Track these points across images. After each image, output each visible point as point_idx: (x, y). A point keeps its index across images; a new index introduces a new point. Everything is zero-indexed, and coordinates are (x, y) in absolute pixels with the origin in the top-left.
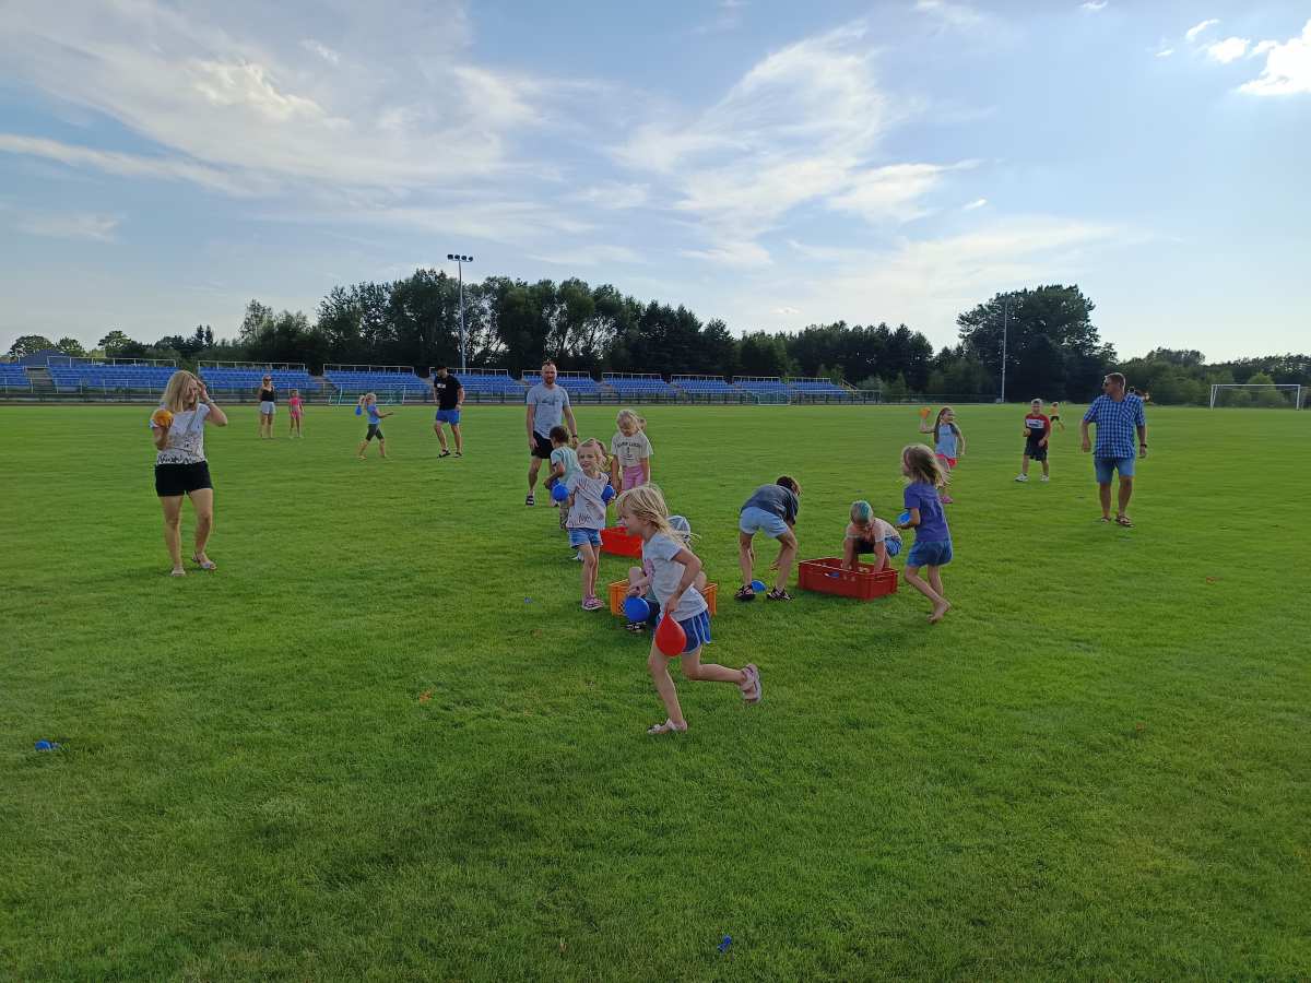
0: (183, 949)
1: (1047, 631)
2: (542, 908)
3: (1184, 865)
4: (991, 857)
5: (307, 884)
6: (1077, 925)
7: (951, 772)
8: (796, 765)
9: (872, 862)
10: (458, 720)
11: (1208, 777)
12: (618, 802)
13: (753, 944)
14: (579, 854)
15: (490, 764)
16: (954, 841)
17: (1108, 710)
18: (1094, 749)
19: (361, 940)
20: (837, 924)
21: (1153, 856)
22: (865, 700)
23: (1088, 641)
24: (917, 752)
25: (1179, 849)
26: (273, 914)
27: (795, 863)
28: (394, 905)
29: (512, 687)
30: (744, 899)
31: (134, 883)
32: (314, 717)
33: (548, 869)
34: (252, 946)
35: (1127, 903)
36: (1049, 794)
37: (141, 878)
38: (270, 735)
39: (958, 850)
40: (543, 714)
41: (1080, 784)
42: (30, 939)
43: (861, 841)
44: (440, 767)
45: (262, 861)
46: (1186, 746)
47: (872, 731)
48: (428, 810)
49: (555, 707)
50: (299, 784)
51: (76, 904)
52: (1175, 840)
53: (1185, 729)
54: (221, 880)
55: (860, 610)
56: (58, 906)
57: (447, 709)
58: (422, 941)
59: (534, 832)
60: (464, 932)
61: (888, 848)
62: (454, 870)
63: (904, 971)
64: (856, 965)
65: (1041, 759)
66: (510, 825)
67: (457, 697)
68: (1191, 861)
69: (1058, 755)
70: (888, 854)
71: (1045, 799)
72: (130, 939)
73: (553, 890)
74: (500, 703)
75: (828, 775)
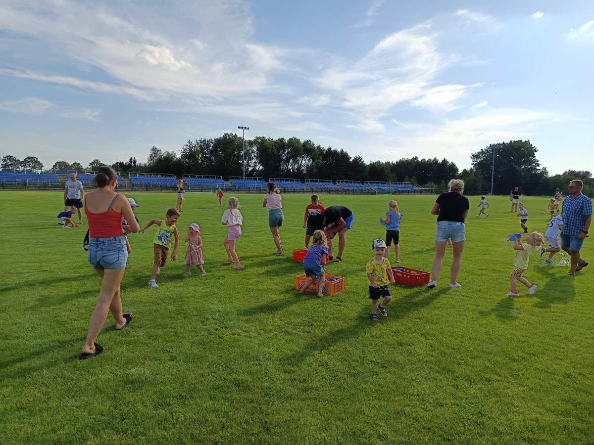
0: (88, 432)
2: (247, 422)
3: (550, 418)
4: (457, 409)
5: (145, 406)
7: (444, 368)
8: (371, 362)
9: (400, 408)
10: (221, 335)
11: (568, 376)
12: (287, 376)
14: (266, 399)
15: (232, 356)
16: (441, 401)
17: (523, 342)
18: (515, 360)
19: (165, 433)
20: (380, 437)
21: (537, 412)
22: (407, 333)
24: (428, 358)
25: (548, 410)
26: (128, 419)
27: (364, 407)
28: (182, 417)
29: (247, 321)
30: (338, 423)
31: (72, 402)
32: (159, 332)
33: (250, 405)
34: (118, 432)
36: (488, 380)
37: (75, 400)
38: (138, 339)
39: (442, 405)
40: (260, 334)
41: (505, 377)
42: (26, 425)
43: (396, 399)
44: (210, 356)
45: (128, 396)
46: (559, 361)
47: (408, 347)
48: (202, 375)
49: (265, 331)
50: (148, 362)
51: (47, 411)
52: (548, 405)
53: (560, 352)
54: (109, 403)
55: (411, 291)
56: (40, 411)
57: (217, 330)
58: (192, 434)
59: (248, 387)
60: (211, 432)
61: (409, 402)
62: (209, 404)
65: (488, 364)
66: (238, 384)
67: (222, 325)
68: (554, 416)
69: (495, 363)
70: (408, 405)
71: (487, 383)
72: (67, 427)
73: (253, 414)
74: (241, 329)
75: (386, 367)
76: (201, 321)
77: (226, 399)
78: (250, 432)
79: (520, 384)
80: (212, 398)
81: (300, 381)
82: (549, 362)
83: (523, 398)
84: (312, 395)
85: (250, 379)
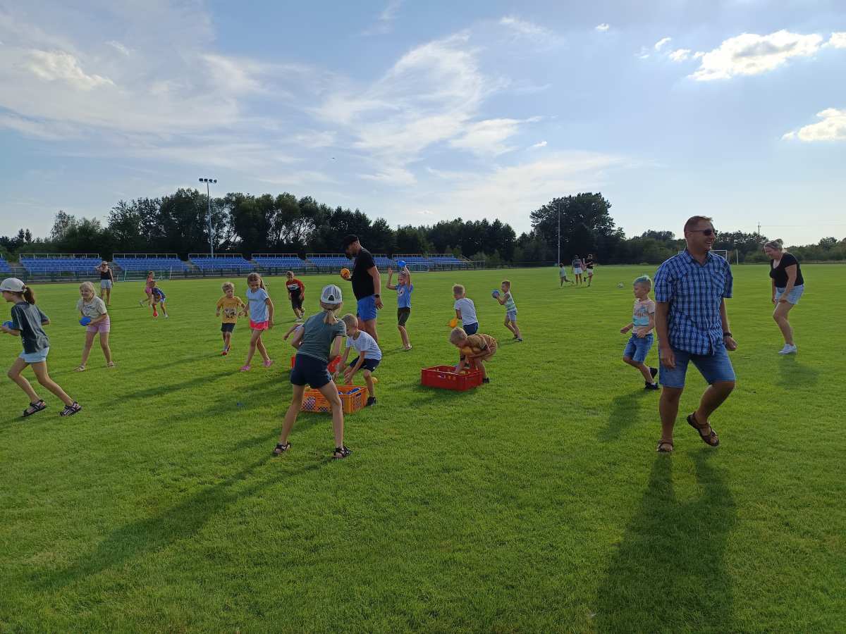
1: (571, 404)
2: (226, 608)
3: (634, 539)
4: (522, 545)
7: (504, 496)
9: (447, 556)
10: (183, 487)
14: (257, 569)
16: (501, 537)
18: (591, 474)
20: (422, 598)
21: (618, 535)
22: (455, 453)
23: (594, 409)
25: (632, 529)
28: (121, 618)
30: (364, 588)
39: (502, 543)
41: (580, 496)
45: (25, 597)
47: (457, 473)
50: (60, 541)
53: (644, 457)
57: (176, 480)
64: (432, 622)
65: (559, 482)
66: (210, 554)
67: (185, 472)
68: (639, 536)
69: (568, 480)
70: (460, 550)
71: (558, 507)
73: (236, 595)
74: (214, 474)
75: (427, 503)
76: (150, 470)
77: (194, 579)
78: (232, 622)
79: (598, 503)
80: (169, 581)
81: (306, 539)
82: (632, 470)
83: (602, 519)
84: (325, 554)
85: (231, 545)
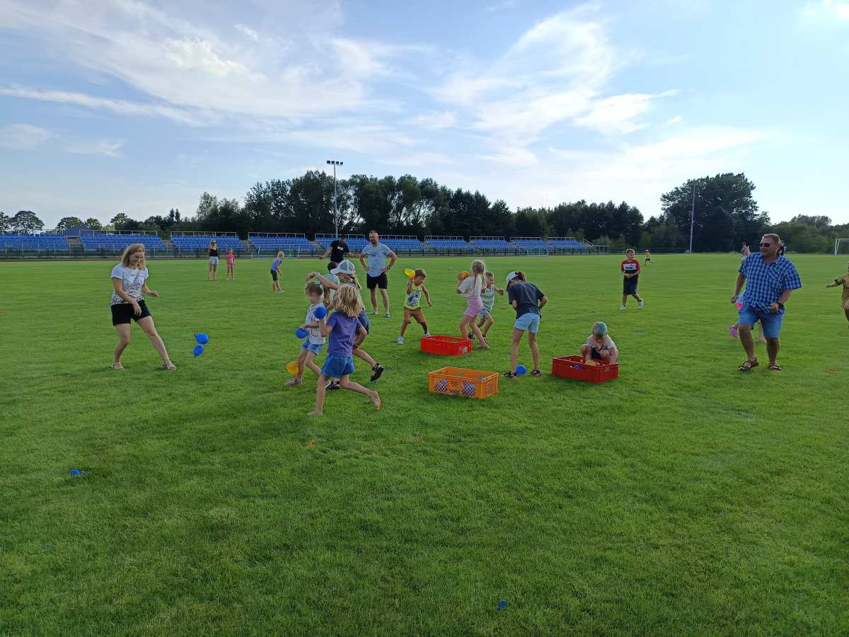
0: (159, 601)
1: (719, 404)
2: (385, 580)
3: (810, 560)
4: (678, 552)
5: (236, 561)
6: (736, 598)
7: (653, 496)
8: (550, 490)
9: (599, 554)
10: (331, 459)
11: (828, 501)
12: (433, 513)
13: (520, 605)
14: (408, 546)
15: (351, 488)
16: (654, 541)
17: (760, 456)
18: (750, 482)
19: (270, 598)
20: (575, 594)
21: (789, 553)
22: (595, 448)
23: (746, 411)
24: (629, 483)
25: (806, 549)
26: (215, 580)
27: (548, 554)
28: (291, 576)
29: (366, 438)
30: (515, 577)
31: (129, 559)
32: (242, 457)
33: (388, 555)
34: (202, 600)
35: (771, 584)
36: (718, 511)
37: (134, 557)
38: (214, 467)
39: (657, 547)
40: (386, 455)
41: (740, 505)
42: (66, 593)
43: (591, 540)
44: (319, 489)
45: (208, 546)
46: (813, 481)
47: (599, 469)
48: (312, 516)
49: (393, 451)
50: (231, 499)
51: (95, 572)
52: (805, 543)
53: (813, 469)
54: (184, 558)
55: (593, 391)
56: (85, 573)
57: (325, 452)
58: (308, 599)
59: (379, 531)
60: (335, 595)
61: (610, 545)
62: (328, 555)
63: (620, 625)
64: (588, 621)
65: (715, 489)
66: (364, 526)
67: (331, 444)
68: (815, 557)
69: (725, 486)
70: (610, 549)
71: (716, 514)
72: (127, 594)
73: (391, 568)
74: (358, 449)
75: (570, 497)
76: (300, 440)
77: (350, 547)
78: (390, 593)
79: (762, 515)
80: (330, 547)
81: (452, 520)
82: (799, 483)
83: (769, 534)
84: (473, 538)
85: (381, 520)
